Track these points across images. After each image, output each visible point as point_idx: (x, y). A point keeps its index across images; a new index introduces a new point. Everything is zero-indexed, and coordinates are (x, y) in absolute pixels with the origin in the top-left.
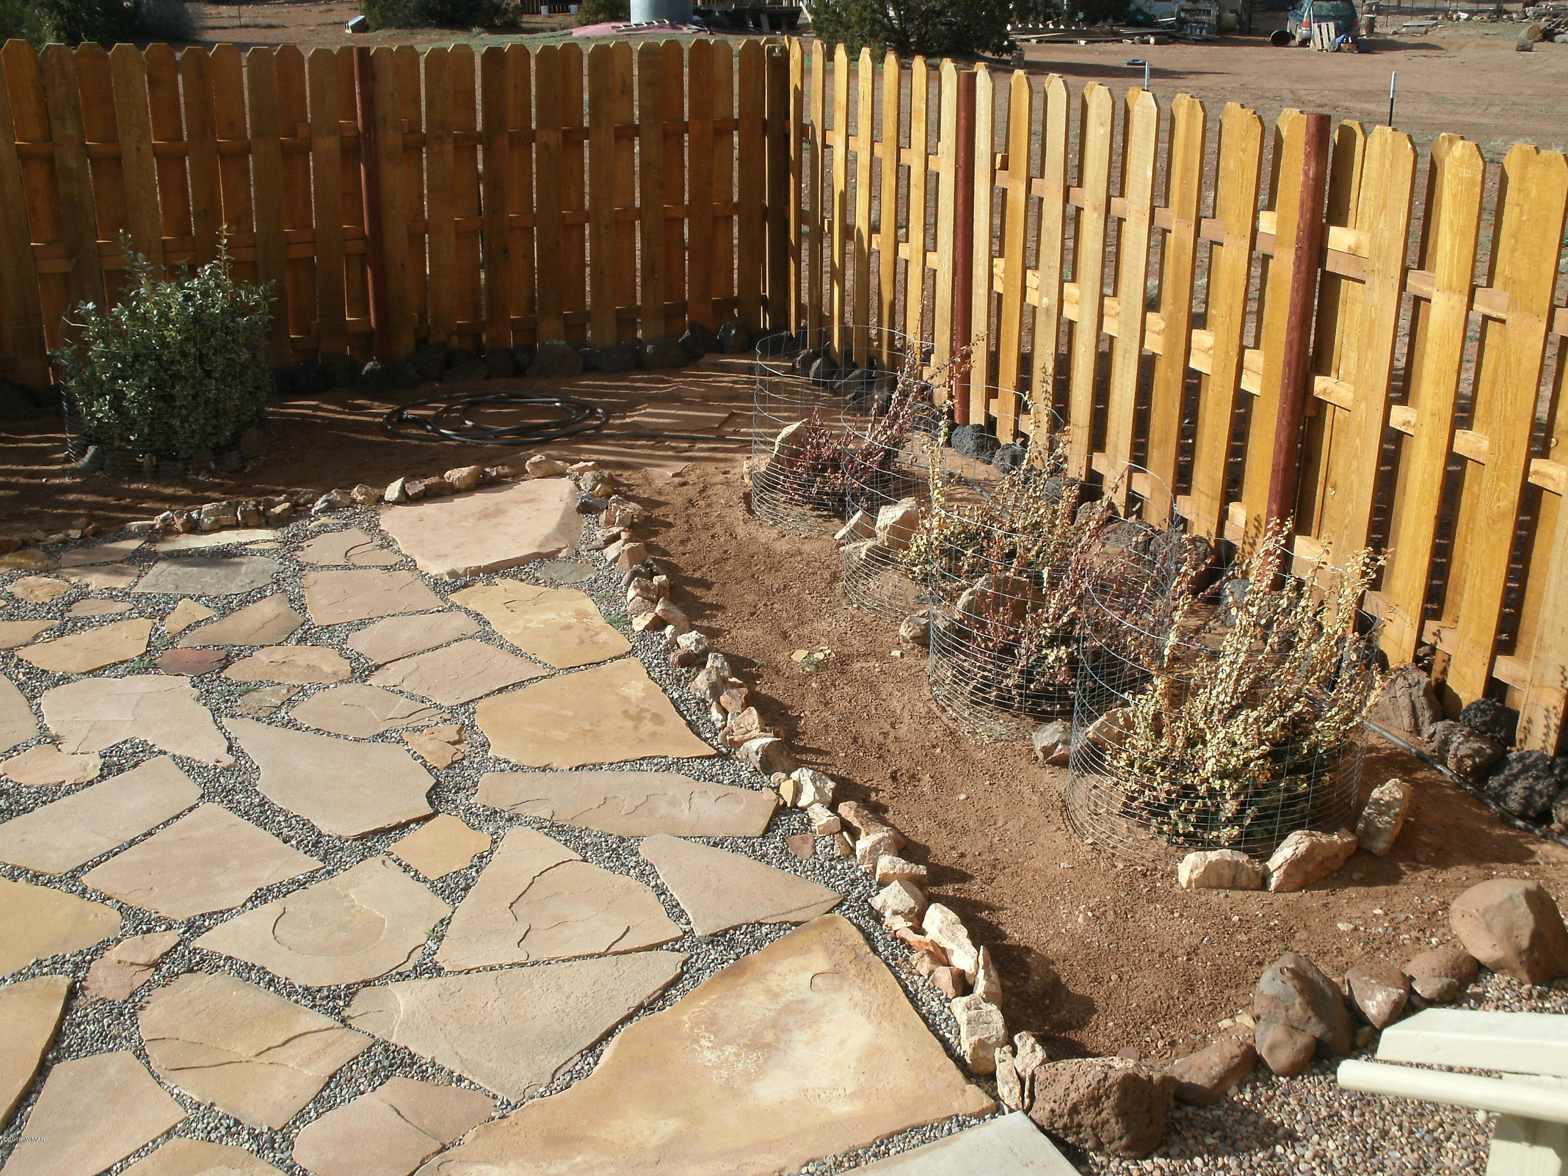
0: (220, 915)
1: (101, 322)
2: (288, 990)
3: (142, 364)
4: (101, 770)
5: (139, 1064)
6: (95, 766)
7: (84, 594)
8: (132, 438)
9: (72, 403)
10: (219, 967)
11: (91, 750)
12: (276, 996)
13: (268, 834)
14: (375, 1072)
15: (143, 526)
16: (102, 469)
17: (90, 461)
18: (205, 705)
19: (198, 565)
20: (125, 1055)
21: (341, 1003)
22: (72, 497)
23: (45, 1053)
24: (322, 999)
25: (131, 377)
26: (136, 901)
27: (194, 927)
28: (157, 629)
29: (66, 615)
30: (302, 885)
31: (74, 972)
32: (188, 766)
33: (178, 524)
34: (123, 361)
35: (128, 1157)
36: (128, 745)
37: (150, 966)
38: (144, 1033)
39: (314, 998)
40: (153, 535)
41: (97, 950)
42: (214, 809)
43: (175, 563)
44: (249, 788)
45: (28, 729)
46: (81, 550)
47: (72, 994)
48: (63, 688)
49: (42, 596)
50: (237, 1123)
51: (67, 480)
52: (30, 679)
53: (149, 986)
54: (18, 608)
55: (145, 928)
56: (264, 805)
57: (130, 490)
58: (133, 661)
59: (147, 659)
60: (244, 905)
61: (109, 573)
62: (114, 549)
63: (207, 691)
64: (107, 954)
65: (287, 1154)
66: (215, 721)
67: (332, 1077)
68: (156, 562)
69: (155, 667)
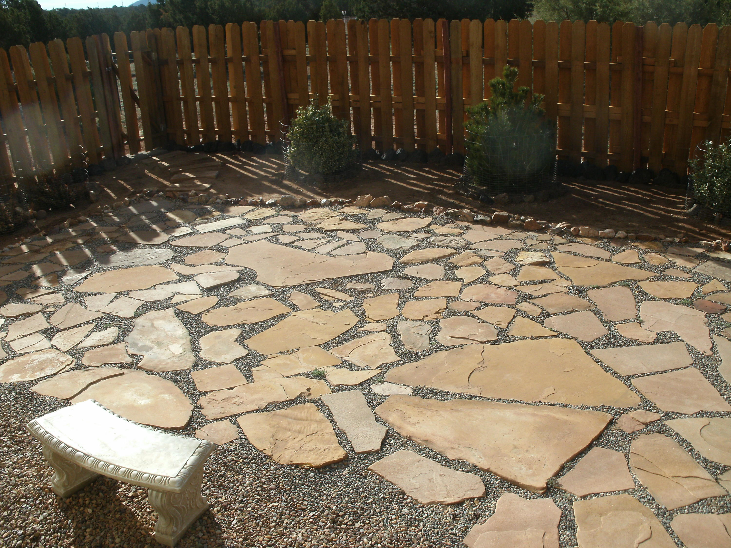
0: (680, 415)
1: (713, 150)
2: (698, 456)
3: (727, 172)
4: (654, 340)
5: (625, 460)
6: (652, 337)
7: (672, 266)
8: (714, 204)
9: (692, 183)
10: (671, 435)
11: (653, 330)
12: (691, 457)
13: (715, 389)
14: (722, 507)
15: (706, 243)
16: (697, 215)
17: (693, 211)
18: (708, 327)
19: (725, 266)
20: (621, 455)
21: (719, 472)
22: (681, 224)
23: (593, 440)
24: (711, 466)
25: (720, 177)
26: (648, 396)
27: (668, 416)
28: (698, 289)
29: (663, 272)
30: (722, 416)
31: (614, 415)
32: (691, 350)
33: (723, 246)
34: (719, 170)
35: (607, 492)
36: (669, 333)
37: (644, 424)
38: (632, 449)
39: (707, 464)
40: (710, 249)
41: (626, 410)
42: (696, 371)
43: (716, 263)
44: (714, 368)
45: (631, 314)
46: (677, 247)
47: (611, 423)
48: (651, 302)
49: (656, 262)
50: (653, 499)
51: (681, 217)
52: (639, 294)
53: (640, 432)
54: (645, 264)
55: (648, 408)
56: (718, 377)
57: (706, 227)
58: (683, 299)
59: (689, 300)
60: (692, 415)
61: (686, 260)
62: (691, 250)
63: (711, 321)
64: (629, 413)
65: (668, 521)
66: (710, 335)
67: (701, 500)
68: (707, 260)
69: (692, 305)
